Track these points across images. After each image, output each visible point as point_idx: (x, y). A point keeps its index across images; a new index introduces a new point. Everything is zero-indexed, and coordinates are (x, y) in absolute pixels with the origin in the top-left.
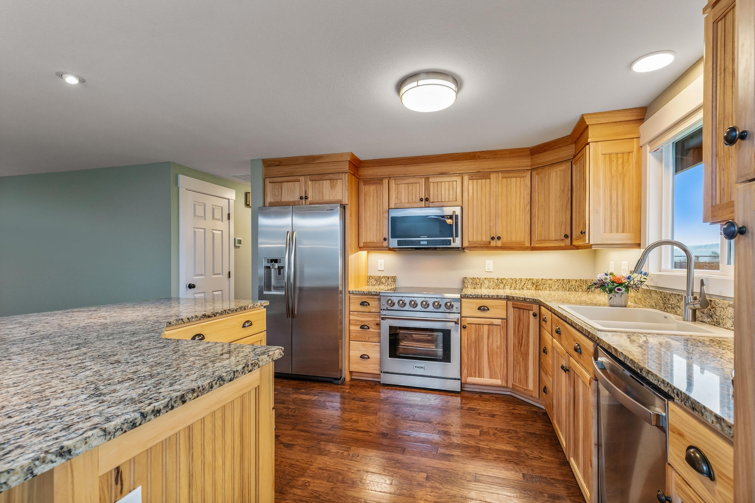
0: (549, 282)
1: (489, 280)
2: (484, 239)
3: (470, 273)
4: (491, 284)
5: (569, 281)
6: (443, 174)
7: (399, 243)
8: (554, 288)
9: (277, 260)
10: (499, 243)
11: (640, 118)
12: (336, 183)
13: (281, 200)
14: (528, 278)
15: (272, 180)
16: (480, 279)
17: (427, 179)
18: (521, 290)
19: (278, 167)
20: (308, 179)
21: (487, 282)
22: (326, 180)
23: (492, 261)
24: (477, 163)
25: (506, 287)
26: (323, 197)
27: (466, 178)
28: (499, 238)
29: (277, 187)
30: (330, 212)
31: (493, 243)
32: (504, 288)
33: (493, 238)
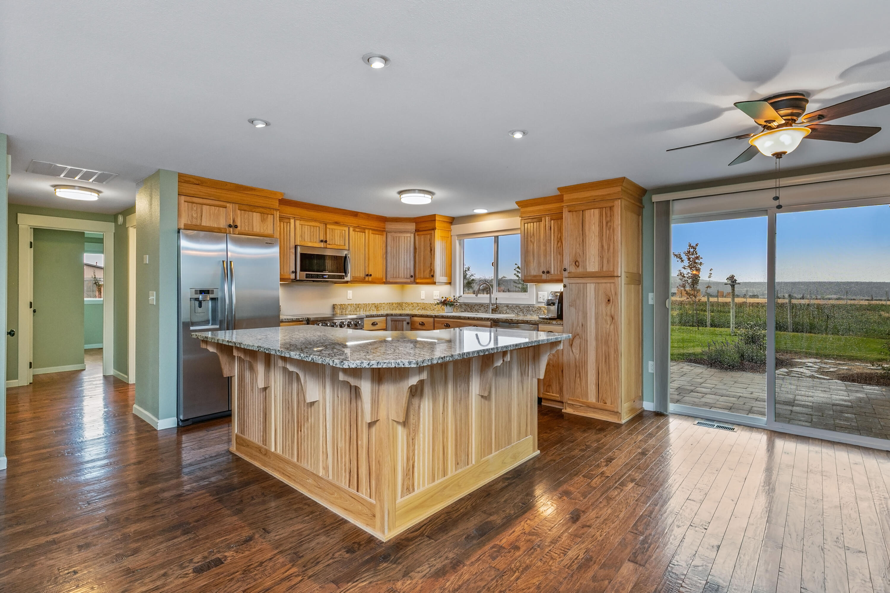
0: (383, 305)
1: (351, 305)
2: (361, 276)
3: (338, 300)
4: (352, 308)
5: (392, 304)
6: (337, 223)
7: (307, 276)
8: (386, 308)
9: (209, 291)
10: (370, 279)
11: (450, 221)
12: (267, 217)
13: (201, 223)
14: (373, 303)
15: (188, 199)
16: (345, 305)
17: (326, 224)
18: (369, 312)
19: (197, 186)
20: (237, 207)
21: (349, 307)
22: (257, 212)
23: (351, 291)
24: (357, 220)
25: (361, 310)
26: (253, 228)
27: (351, 229)
28: (371, 275)
29: (195, 209)
30: (269, 244)
31: (367, 278)
32: (360, 311)
33: (367, 275)
